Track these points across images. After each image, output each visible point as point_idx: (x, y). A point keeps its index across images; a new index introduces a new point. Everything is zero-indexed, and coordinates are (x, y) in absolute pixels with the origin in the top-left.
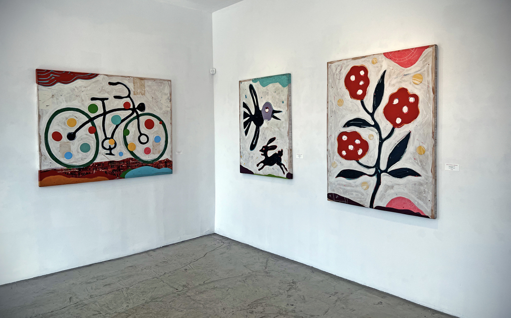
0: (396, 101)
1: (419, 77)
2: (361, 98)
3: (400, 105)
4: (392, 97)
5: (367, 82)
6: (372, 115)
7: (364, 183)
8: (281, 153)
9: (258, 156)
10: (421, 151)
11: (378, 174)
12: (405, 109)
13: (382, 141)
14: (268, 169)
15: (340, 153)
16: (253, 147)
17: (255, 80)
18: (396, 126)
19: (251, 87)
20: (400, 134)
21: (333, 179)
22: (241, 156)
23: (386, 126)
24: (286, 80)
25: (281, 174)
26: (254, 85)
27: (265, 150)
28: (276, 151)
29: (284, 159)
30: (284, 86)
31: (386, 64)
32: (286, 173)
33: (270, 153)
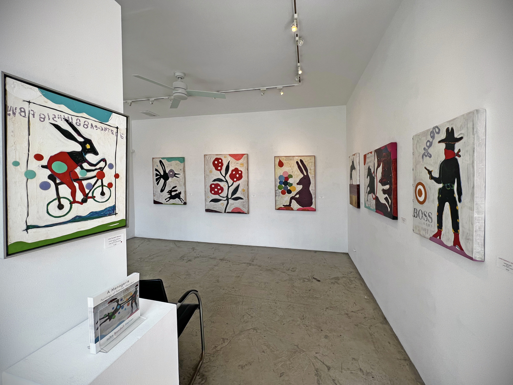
0: (234, 173)
1: (242, 164)
2: (220, 170)
3: (236, 174)
4: (233, 171)
5: (222, 165)
6: (225, 177)
7: (222, 204)
8: (180, 193)
9: (166, 194)
10: (243, 190)
11: (228, 199)
12: (238, 176)
13: (229, 187)
14: (172, 201)
15: (211, 192)
16: (162, 191)
17: (163, 158)
18: (234, 181)
19: (161, 162)
20: (236, 184)
21: (208, 203)
22: (154, 196)
23: (230, 182)
24: (182, 160)
25: (180, 202)
26: (163, 160)
27: (170, 192)
28: (177, 192)
29: (182, 196)
30: (181, 162)
31: (230, 158)
32: (183, 202)
33: (173, 194)
